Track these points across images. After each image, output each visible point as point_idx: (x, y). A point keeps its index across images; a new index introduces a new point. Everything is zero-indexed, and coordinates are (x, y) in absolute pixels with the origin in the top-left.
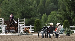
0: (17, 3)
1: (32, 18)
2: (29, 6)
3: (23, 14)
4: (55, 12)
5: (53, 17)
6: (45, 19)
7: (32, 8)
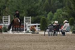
0: (23, 1)
1: (37, 16)
2: (35, 4)
3: (29, 13)
4: (61, 10)
5: (59, 15)
6: (50, 17)
7: (38, 6)
